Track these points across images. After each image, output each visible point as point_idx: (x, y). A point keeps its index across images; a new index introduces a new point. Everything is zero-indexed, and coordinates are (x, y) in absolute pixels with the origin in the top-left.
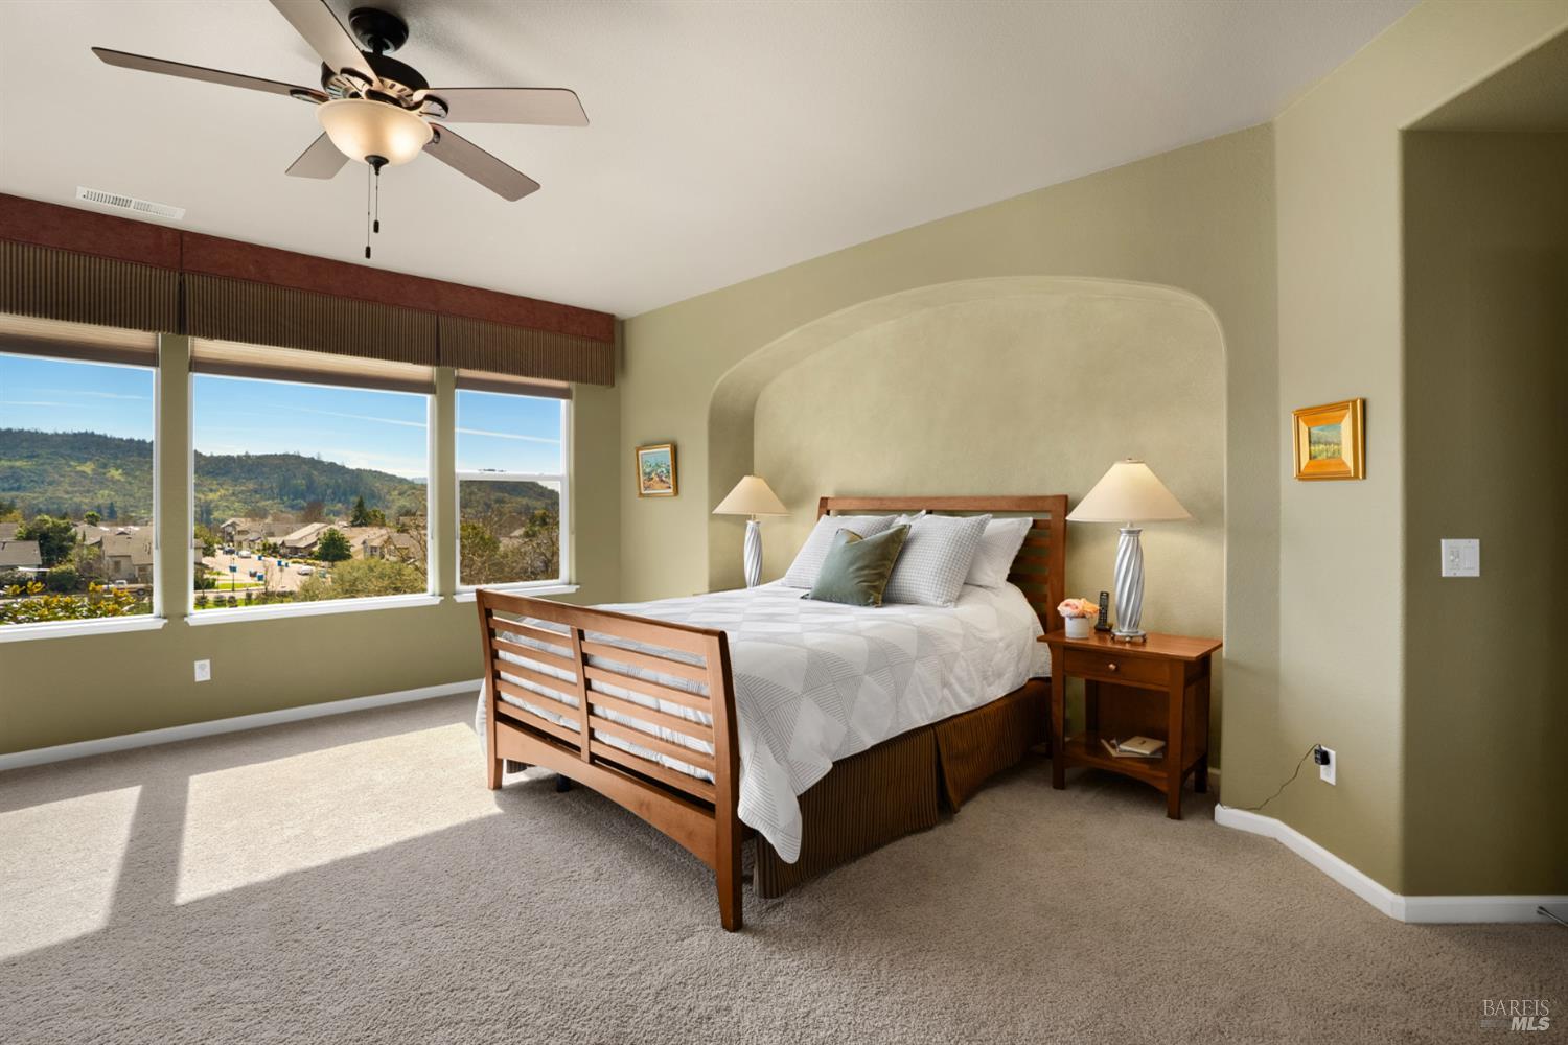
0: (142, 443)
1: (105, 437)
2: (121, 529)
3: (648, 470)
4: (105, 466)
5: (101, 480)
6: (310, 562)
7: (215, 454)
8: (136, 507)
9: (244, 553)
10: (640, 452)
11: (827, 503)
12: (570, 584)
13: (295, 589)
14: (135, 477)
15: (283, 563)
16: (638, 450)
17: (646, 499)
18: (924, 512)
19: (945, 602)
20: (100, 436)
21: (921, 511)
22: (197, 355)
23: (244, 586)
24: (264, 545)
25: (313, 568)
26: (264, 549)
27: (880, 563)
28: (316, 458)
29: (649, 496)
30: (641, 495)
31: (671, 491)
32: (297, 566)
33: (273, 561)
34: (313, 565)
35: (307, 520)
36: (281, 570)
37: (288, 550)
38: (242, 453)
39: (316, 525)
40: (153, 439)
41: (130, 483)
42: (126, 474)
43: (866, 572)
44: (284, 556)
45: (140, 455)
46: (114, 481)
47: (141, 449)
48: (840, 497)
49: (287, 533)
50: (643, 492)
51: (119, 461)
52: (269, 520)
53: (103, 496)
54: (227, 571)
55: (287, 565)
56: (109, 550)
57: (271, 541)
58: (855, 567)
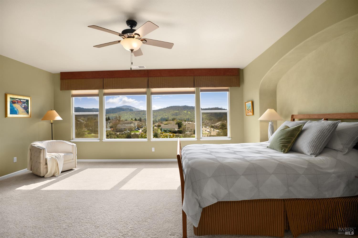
0: (193, 107)
1: (188, 106)
2: (189, 123)
3: (248, 108)
4: (188, 111)
5: (187, 114)
6: (219, 129)
7: (204, 108)
8: (192, 118)
9: (208, 127)
10: (246, 104)
11: (293, 116)
12: (230, 138)
13: (216, 135)
14: (192, 113)
15: (214, 130)
16: (246, 103)
17: (247, 116)
18: (323, 119)
19: (311, 154)
20: (187, 106)
21: (322, 119)
22: (152, 92)
23: (207, 134)
24: (211, 126)
25: (220, 131)
26: (211, 127)
27: (289, 138)
28: (221, 108)
29: (248, 115)
30: (247, 115)
31: (252, 114)
32: (217, 130)
33: (212, 129)
34: (219, 130)
35: (219, 121)
36: (214, 131)
37: (215, 127)
38: (208, 108)
39: (220, 122)
40: (195, 106)
41: (191, 114)
42: (191, 112)
43: (283, 140)
44: (215, 128)
45: (193, 109)
46: (189, 114)
47: (193, 108)
48: (300, 114)
49: (215, 124)
50: (247, 114)
51: (190, 110)
52: (212, 121)
53: (188, 117)
54: (205, 131)
55: (215, 130)
56: (187, 126)
57: (212, 125)
58: (280, 138)
